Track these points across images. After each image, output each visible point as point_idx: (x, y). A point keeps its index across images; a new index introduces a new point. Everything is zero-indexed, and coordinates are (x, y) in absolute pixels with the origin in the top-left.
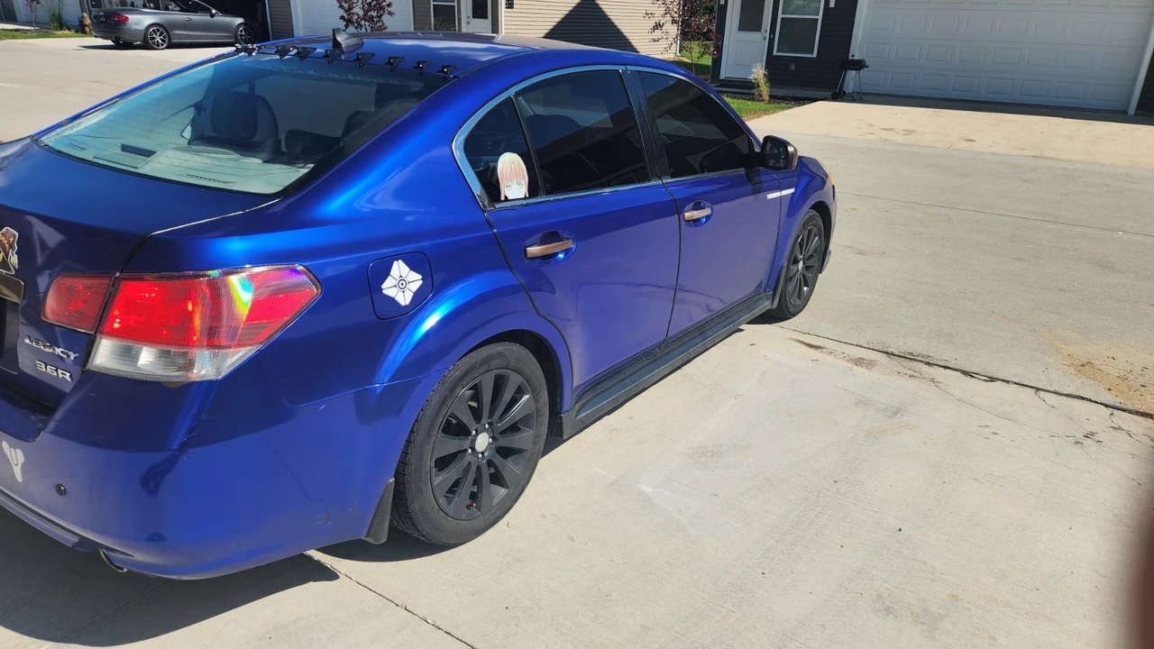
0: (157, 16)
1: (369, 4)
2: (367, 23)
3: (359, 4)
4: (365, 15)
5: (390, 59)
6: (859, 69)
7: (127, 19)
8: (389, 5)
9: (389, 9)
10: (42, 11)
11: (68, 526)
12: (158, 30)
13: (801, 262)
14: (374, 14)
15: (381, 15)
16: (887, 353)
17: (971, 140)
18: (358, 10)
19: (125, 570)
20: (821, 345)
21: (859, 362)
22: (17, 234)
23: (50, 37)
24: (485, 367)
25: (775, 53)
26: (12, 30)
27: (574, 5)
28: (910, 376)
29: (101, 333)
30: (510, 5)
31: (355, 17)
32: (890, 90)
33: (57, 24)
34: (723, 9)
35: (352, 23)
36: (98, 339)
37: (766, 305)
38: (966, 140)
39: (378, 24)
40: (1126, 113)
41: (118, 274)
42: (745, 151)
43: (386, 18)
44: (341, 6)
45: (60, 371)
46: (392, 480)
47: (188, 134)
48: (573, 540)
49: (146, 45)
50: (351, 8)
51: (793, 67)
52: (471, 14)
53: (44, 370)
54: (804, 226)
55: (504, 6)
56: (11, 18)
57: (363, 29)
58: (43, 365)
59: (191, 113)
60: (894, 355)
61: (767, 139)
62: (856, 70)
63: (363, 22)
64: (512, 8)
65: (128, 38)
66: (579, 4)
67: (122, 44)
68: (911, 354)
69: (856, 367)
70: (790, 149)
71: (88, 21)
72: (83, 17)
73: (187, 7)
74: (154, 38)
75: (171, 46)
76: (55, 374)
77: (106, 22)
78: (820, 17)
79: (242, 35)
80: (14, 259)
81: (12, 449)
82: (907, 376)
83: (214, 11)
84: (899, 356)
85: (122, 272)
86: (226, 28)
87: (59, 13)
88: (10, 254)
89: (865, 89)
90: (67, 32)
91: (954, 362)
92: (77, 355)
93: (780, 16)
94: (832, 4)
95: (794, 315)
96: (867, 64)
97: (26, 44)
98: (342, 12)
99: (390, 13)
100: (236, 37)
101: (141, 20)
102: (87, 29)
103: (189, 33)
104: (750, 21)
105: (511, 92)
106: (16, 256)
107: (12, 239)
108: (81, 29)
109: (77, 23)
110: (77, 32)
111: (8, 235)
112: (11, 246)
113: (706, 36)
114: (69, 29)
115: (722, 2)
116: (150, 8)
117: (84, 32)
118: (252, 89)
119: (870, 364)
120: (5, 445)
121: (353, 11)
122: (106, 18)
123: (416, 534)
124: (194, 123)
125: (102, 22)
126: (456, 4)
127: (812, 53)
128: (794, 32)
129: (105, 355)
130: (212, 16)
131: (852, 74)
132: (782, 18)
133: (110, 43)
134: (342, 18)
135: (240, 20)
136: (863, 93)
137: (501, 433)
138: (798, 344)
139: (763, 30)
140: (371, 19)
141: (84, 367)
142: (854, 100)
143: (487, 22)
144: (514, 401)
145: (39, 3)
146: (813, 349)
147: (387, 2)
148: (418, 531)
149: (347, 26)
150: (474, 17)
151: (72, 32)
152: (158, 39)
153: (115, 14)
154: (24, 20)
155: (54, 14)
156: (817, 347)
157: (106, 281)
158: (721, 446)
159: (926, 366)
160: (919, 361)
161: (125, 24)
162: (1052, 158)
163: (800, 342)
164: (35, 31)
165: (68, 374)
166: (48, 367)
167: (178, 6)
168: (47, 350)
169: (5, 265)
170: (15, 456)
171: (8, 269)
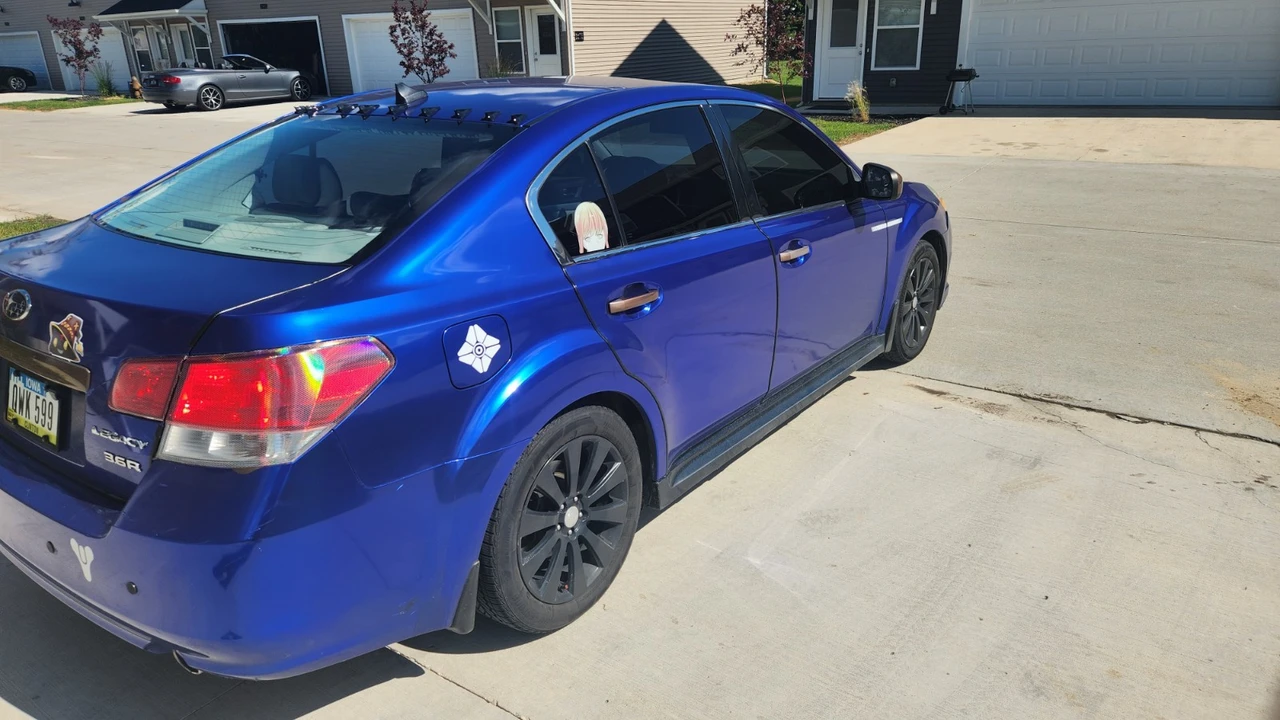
0: (210, 76)
1: (430, 48)
2: (429, 68)
3: (420, 48)
4: (426, 59)
5: (456, 112)
6: (969, 80)
7: (179, 80)
8: (451, 47)
9: (451, 51)
10: (91, 78)
11: (139, 627)
12: (211, 90)
13: (915, 299)
14: (436, 57)
15: (443, 58)
16: (1020, 396)
17: (1102, 151)
18: (418, 55)
19: (200, 672)
20: (945, 391)
21: (989, 407)
22: (81, 320)
23: (99, 104)
24: (571, 435)
25: (873, 68)
26: (61, 100)
27: (649, 33)
28: (1048, 421)
29: (171, 419)
30: (580, 38)
31: (416, 62)
32: (1004, 100)
33: (107, 90)
34: (812, 24)
35: (413, 69)
36: (167, 426)
37: (878, 349)
38: (1097, 150)
39: (440, 68)
41: (186, 357)
42: (844, 180)
43: (448, 61)
44: (400, 52)
45: (128, 462)
46: (477, 563)
47: (249, 202)
48: (677, 623)
49: (200, 106)
50: (410, 53)
51: (894, 82)
52: (538, 50)
53: (112, 461)
54: (916, 259)
55: (573, 39)
56: (59, 86)
57: (425, 74)
58: (112, 456)
59: (251, 180)
60: (1029, 398)
61: (868, 167)
62: (965, 81)
63: (424, 67)
64: (582, 40)
65: (180, 100)
66: (654, 30)
67: (175, 106)
68: (1048, 396)
69: (986, 414)
70: (894, 176)
71: (138, 85)
72: (133, 81)
73: (239, 64)
74: (207, 99)
75: (226, 106)
76: (124, 465)
77: (157, 85)
78: (921, 26)
79: (297, 89)
80: (79, 347)
81: (81, 547)
82: (1045, 422)
83: (268, 67)
84: (1034, 399)
85: (190, 355)
86: (281, 82)
87: (108, 78)
88: (75, 342)
89: (977, 100)
90: (116, 98)
91: (1098, 403)
92: (146, 444)
93: (876, 27)
94: (934, 11)
95: (912, 358)
96: (978, 73)
97: (74, 114)
98: (401, 58)
99: (452, 56)
100: (292, 92)
101: (193, 81)
102: (138, 93)
103: (244, 91)
104: (843, 36)
105: (585, 138)
106: (81, 343)
107: (76, 326)
108: (131, 94)
109: (127, 88)
110: (127, 97)
111: (73, 322)
112: (76, 333)
113: (795, 54)
114: (119, 95)
115: (811, 17)
117: (134, 97)
118: (313, 152)
119: (1001, 409)
120: (73, 543)
121: (413, 56)
122: (157, 80)
123: (505, 622)
124: (255, 191)
125: (153, 86)
126: (522, 41)
127: (914, 65)
128: (893, 44)
129: (175, 442)
130: (267, 71)
131: (961, 85)
132: (879, 30)
133: (161, 106)
134: (402, 63)
135: (296, 74)
136: (975, 106)
137: (593, 505)
138: (917, 390)
139: (858, 43)
140: (432, 63)
141: (154, 456)
142: (965, 114)
143: (556, 58)
144: (604, 470)
145: (87, 70)
146: (935, 395)
147: (449, 44)
148: (507, 618)
149: (407, 72)
150: (542, 53)
151: (122, 98)
152: (212, 99)
153: (166, 76)
154: (72, 88)
155: (103, 81)
156: (940, 393)
157: (174, 365)
158: (837, 510)
159: (1066, 409)
160: (1058, 403)
161: (177, 86)
162: (1197, 165)
163: (920, 388)
164: (84, 99)
165: (138, 465)
166: (117, 458)
167: (231, 63)
168: (115, 440)
169: (70, 353)
170: (84, 554)
171: (74, 358)
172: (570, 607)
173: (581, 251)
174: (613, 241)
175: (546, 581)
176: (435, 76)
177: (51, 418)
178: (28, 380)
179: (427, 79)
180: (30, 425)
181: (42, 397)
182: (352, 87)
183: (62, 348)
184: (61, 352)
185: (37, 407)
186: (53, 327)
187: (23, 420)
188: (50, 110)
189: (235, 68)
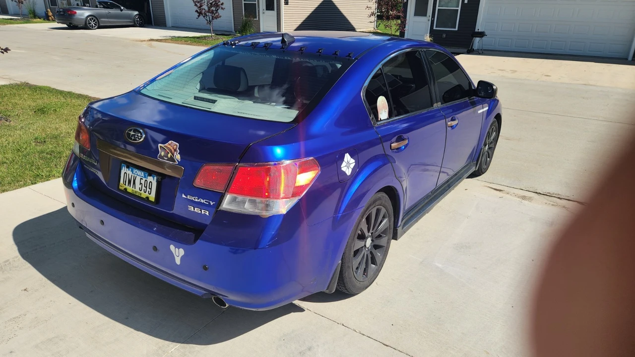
0: (92, 11)
1: (211, 4)
2: (210, 14)
3: (206, 4)
4: (209, 10)
6: (482, 37)
7: (75, 13)
8: (222, 4)
9: (222, 6)
10: (25, 8)
12: (92, 19)
13: (487, 145)
14: (213, 9)
15: (218, 9)
16: (536, 193)
17: (547, 76)
18: (205, 7)
19: (227, 305)
20: (502, 189)
21: (524, 198)
22: (178, 144)
23: (30, 23)
24: (374, 205)
25: (435, 28)
26: (8, 19)
27: (320, 2)
28: (552, 205)
29: (228, 192)
30: (287, 3)
31: (203, 11)
32: (497, 48)
33: (33, 15)
34: (406, 5)
35: (202, 14)
36: (226, 195)
37: (473, 169)
38: (545, 76)
39: (216, 15)
40: (627, 59)
41: (237, 164)
43: (220, 11)
44: (196, 5)
45: (203, 211)
46: (340, 262)
48: (412, 292)
49: (86, 27)
50: (201, 6)
51: (445, 36)
52: (265, 8)
53: (193, 210)
54: (491, 126)
55: (283, 3)
56: (5, 12)
57: (208, 17)
58: (193, 208)
59: (200, 77)
60: (541, 194)
62: (480, 37)
63: (207, 14)
64: (288, 4)
65: (75, 23)
66: (323, 1)
67: (72, 27)
68: (549, 193)
69: (523, 201)
70: (494, 87)
71: (50, 14)
72: (47, 11)
73: (106, 6)
74: (90, 23)
75: (100, 27)
76: (200, 212)
77: (64, 15)
78: (459, 9)
79: (137, 21)
80: (178, 157)
81: (177, 249)
82: (550, 205)
83: (122, 8)
84: (543, 194)
85: (239, 163)
86: (128, 17)
87: (33, 9)
88: (175, 154)
89: (485, 47)
90: (39, 20)
91: (572, 197)
92: (214, 203)
93: (437, 8)
94: (466, 1)
95: (483, 173)
96: (486, 34)
97: (18, 27)
98: (196, 8)
99: (222, 9)
100: (134, 22)
101: (83, 13)
102: (50, 18)
103: (109, 20)
104: (421, 11)
105: (380, 66)
106: (179, 155)
107: (175, 147)
108: (47, 18)
109: (44, 14)
110: (44, 20)
111: (172, 145)
112: (175, 150)
113: (398, 18)
114: (40, 18)
115: (405, 0)
116: (87, 7)
117: (48, 20)
119: (530, 199)
120: (172, 247)
121: (203, 7)
122: (64, 12)
123: (345, 291)
125: (62, 15)
126: (256, 3)
127: (455, 28)
128: (445, 17)
130: (122, 10)
131: (477, 40)
132: (438, 9)
133: (65, 26)
134: (197, 11)
135: (136, 13)
136: (484, 50)
137: (376, 237)
138: (490, 189)
139: (428, 15)
140: (212, 12)
141: (218, 208)
142: (479, 54)
143: (274, 13)
144: (381, 222)
145: (22, 3)
146: (498, 191)
147: (221, 3)
148: (346, 289)
149: (199, 16)
150: (267, 10)
151: (42, 20)
152: (93, 23)
153: (69, 10)
154: (13, 13)
155: (30, 10)
156: (500, 190)
157: (232, 167)
158: (469, 243)
159: (559, 200)
160: (554, 197)
161: (74, 16)
162: (594, 85)
163: (490, 187)
164: (21, 19)
165: (208, 212)
166: (196, 209)
167: (103, 5)
168: (197, 200)
169: (172, 159)
170: (178, 253)
171: (175, 162)
172: (366, 283)
173: (379, 120)
174: (390, 115)
175: (359, 271)
176: (213, 19)
177: (151, 189)
178: (135, 171)
179: (208, 20)
180: (136, 192)
181: (144, 179)
182: (165, 21)
183: (167, 157)
184: (166, 159)
185: (141, 184)
186: (161, 147)
187: (130, 189)
188: (5, 25)
189: (104, 7)
